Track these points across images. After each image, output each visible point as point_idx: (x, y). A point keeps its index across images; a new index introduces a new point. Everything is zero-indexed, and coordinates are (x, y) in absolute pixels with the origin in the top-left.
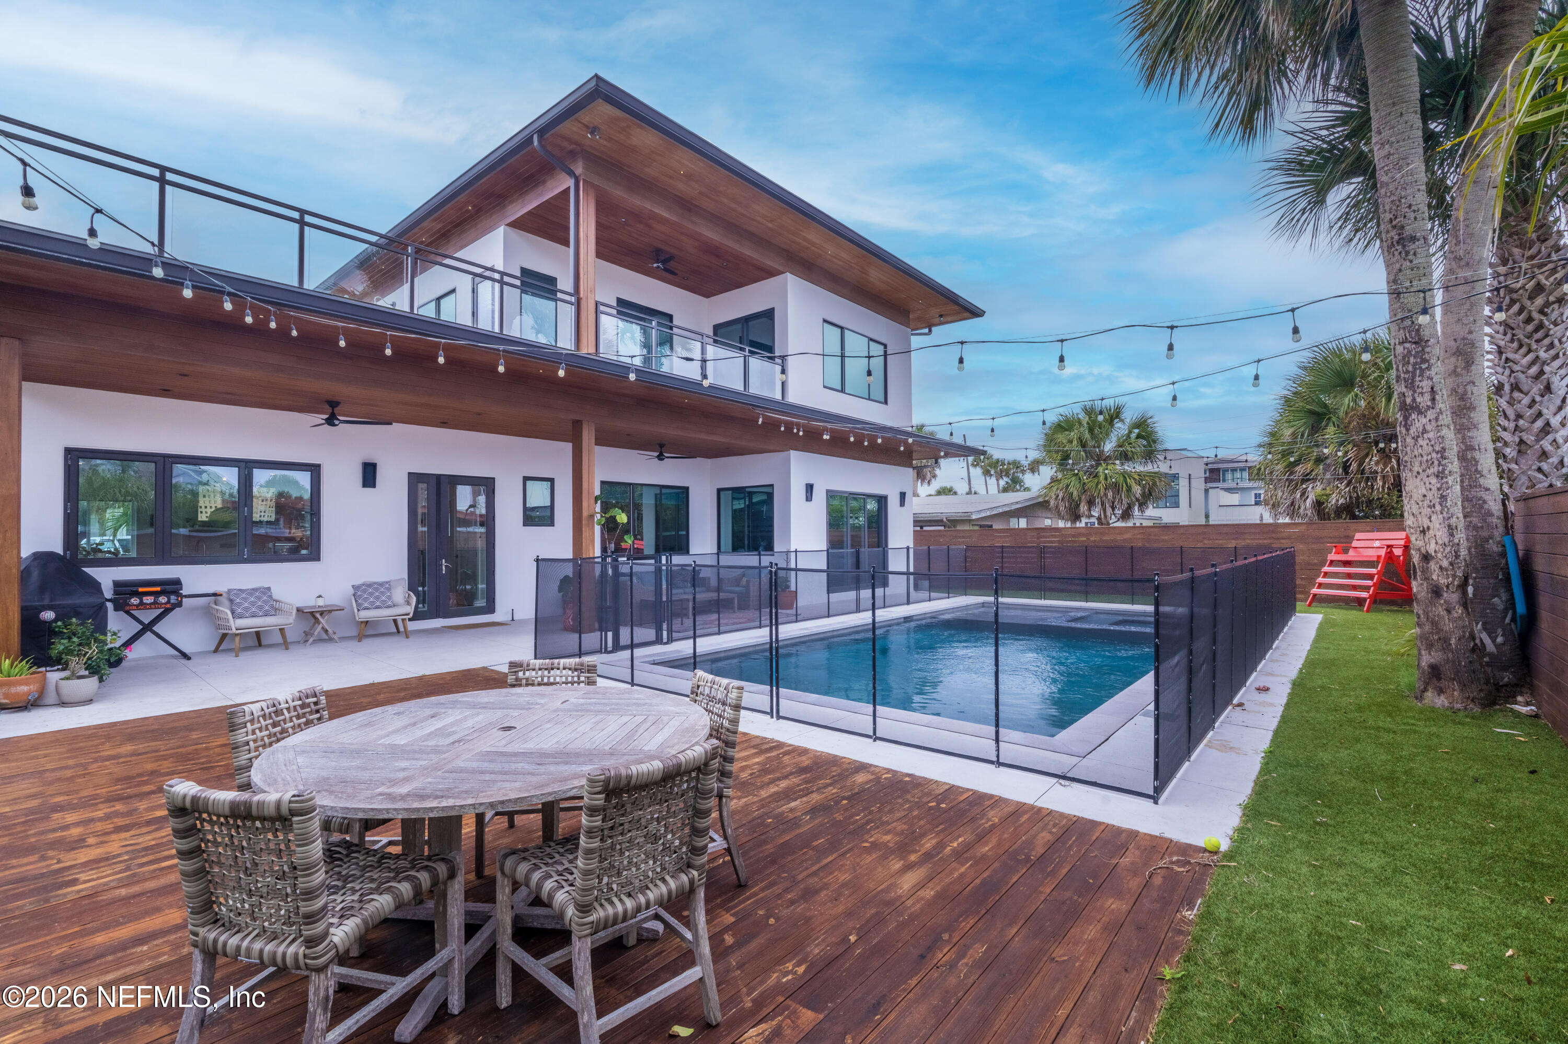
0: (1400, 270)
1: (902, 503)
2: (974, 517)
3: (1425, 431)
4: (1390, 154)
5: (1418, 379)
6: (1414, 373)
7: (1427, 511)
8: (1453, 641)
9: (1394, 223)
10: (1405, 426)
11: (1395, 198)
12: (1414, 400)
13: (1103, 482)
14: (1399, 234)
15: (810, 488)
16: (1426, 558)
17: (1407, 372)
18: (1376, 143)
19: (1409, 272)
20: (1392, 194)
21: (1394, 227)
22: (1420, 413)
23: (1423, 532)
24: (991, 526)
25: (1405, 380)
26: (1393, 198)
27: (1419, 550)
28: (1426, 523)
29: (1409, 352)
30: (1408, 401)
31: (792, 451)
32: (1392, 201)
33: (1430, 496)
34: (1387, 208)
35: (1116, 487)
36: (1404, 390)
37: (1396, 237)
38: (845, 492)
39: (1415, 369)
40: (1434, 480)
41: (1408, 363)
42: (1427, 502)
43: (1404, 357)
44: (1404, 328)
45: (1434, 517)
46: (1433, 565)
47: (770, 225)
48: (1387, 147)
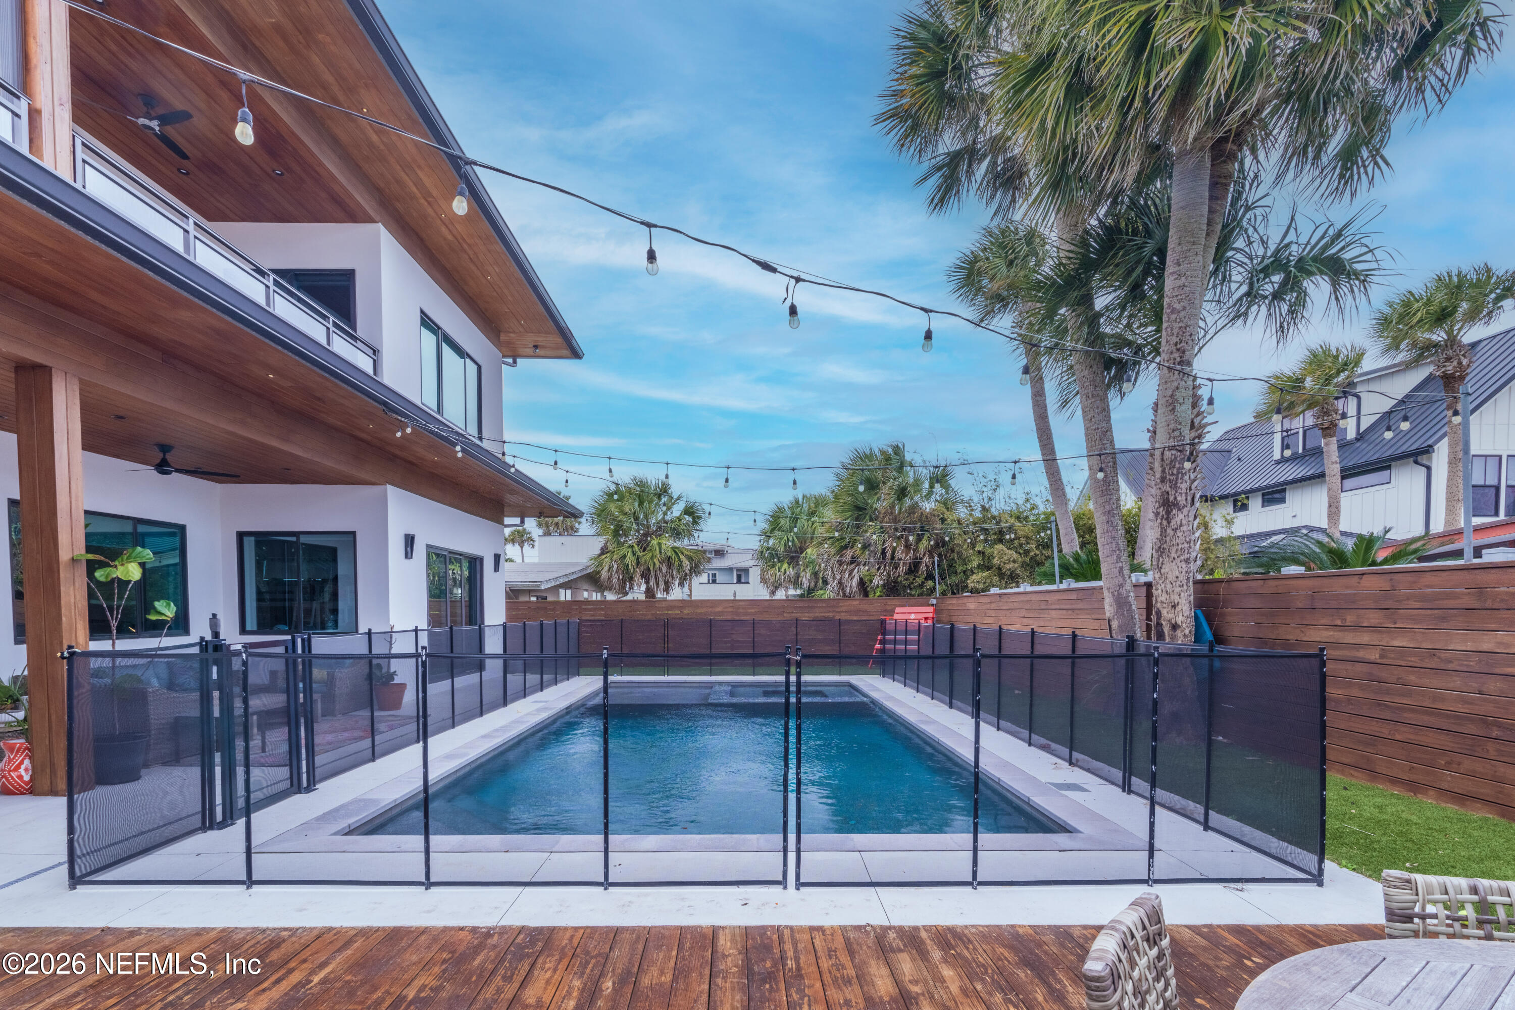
0: (1177, 388)
1: (496, 568)
2: (543, 587)
3: (1181, 525)
4: (1184, 286)
5: (1180, 481)
6: (1177, 475)
7: (1178, 590)
8: (1189, 693)
9: (1179, 346)
10: (1167, 519)
11: (1183, 325)
12: (1175, 498)
13: (658, 556)
14: (1181, 357)
15: (410, 540)
16: (1175, 627)
17: (1173, 474)
18: (1172, 274)
19: (1183, 390)
20: (1181, 321)
21: (1178, 350)
22: (1179, 509)
23: (1174, 607)
24: (546, 598)
25: (1170, 481)
26: (1181, 324)
27: (1169, 621)
28: (1177, 599)
29: (1176, 458)
30: (1171, 498)
31: (389, 486)
32: (1180, 327)
33: (1181, 578)
34: (1175, 332)
35: (669, 561)
36: (1168, 489)
37: (1178, 359)
38: (445, 549)
39: (1178, 473)
40: (1184, 565)
41: (1174, 467)
42: (1178, 583)
43: (1171, 461)
44: (1174, 438)
45: (1182, 595)
46: (1179, 633)
47: (374, 138)
48: (1183, 278)
